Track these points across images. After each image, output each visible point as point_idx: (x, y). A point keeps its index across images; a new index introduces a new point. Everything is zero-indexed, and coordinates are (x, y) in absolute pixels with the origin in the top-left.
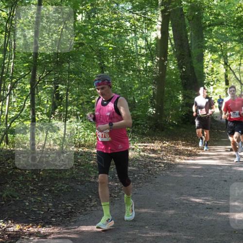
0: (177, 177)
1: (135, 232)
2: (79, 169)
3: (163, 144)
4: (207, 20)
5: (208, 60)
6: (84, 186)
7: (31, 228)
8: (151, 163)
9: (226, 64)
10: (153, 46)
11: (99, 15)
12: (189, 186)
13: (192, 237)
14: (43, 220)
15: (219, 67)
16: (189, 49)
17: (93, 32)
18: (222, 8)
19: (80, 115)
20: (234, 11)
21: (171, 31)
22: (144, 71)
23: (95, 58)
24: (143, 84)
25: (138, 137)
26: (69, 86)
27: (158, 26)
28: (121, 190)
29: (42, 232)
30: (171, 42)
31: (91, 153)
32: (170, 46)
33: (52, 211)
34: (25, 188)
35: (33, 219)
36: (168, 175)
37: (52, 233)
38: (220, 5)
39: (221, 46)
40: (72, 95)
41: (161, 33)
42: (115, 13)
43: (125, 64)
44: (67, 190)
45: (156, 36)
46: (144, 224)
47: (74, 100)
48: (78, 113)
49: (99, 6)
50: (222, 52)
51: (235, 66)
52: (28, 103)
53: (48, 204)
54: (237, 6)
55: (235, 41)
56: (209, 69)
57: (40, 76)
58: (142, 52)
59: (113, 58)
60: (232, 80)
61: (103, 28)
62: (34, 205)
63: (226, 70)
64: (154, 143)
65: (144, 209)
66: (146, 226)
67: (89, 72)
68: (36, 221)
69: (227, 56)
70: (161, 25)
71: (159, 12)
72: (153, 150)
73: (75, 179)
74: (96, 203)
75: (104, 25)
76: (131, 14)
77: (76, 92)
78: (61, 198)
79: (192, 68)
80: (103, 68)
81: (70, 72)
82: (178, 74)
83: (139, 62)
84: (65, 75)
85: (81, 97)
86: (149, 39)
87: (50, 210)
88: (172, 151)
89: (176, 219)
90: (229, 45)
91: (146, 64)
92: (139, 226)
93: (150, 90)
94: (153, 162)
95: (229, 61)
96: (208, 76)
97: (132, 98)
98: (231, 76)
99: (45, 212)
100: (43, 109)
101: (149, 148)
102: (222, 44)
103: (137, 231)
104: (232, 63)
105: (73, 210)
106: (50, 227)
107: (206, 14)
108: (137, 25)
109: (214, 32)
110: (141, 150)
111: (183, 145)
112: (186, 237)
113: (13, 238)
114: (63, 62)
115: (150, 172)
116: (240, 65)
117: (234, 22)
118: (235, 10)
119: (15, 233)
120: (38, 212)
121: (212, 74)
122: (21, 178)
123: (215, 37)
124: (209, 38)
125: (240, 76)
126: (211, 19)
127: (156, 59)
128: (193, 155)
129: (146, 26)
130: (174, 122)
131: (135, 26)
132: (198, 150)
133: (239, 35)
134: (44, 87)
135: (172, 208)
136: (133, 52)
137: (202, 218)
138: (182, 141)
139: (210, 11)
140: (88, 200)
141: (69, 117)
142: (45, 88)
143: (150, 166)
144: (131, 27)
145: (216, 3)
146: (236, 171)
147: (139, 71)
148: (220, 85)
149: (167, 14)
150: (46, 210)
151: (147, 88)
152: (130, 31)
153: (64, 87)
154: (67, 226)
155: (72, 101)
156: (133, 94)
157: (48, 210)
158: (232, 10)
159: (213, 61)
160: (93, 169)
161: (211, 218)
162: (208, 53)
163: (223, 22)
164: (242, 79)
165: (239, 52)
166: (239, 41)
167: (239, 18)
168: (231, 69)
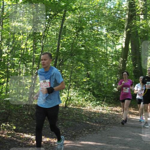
6: (80, 124)
7: (55, 141)
27: (123, 40)
41: (125, 44)
64: (116, 107)
72: (117, 111)
73: (75, 121)
78: (68, 129)
94: (117, 116)
101: (114, 109)
105: (76, 135)
108: (111, 39)
111: (134, 110)
113: (46, 144)
115: (116, 121)
127: (120, 59)
140: (83, 131)
143: (116, 118)
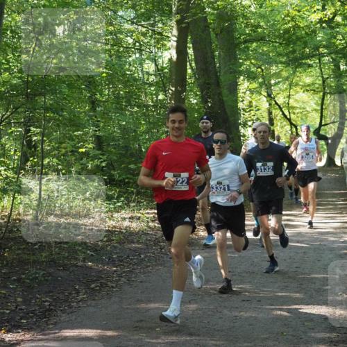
1: (140, 337)
2: (60, 248)
4: (241, 35)
5: (245, 91)
6: (68, 272)
9: (269, 95)
10: (166, 70)
13: (222, 342)
14: (8, 322)
15: (259, 100)
16: (216, 76)
18: (262, 16)
19: (61, 170)
20: (279, 21)
21: (191, 49)
22: (153, 106)
23: (83, 89)
24: (152, 126)
25: (145, 200)
26: (44, 129)
27: (172, 43)
28: (122, 277)
29: (7, 339)
30: (190, 65)
32: (189, 71)
33: (21, 309)
37: (22, 341)
38: (260, 13)
39: (262, 70)
40: (50, 142)
41: (177, 53)
42: (111, 24)
43: (126, 97)
44: (43, 279)
45: (170, 57)
46: (154, 325)
47: (54, 149)
48: (60, 167)
50: (263, 78)
51: (282, 98)
53: (16, 300)
54: (283, 14)
55: (281, 63)
56: (246, 102)
57: (3, 116)
58: (151, 80)
59: (109, 88)
60: (278, 118)
63: (270, 104)
65: (155, 303)
66: (157, 327)
69: (271, 85)
70: (176, 41)
71: (174, 23)
73: (55, 263)
76: (133, 26)
77: (56, 138)
78: (35, 290)
79: (222, 102)
80: (94, 104)
81: (47, 109)
82: (201, 110)
83: (146, 93)
84: (39, 114)
85: (64, 145)
86: (160, 61)
87: (19, 307)
89: (200, 317)
90: (274, 69)
91: (157, 97)
92: (146, 328)
93: (163, 134)
95: (273, 92)
96: (244, 112)
97: (137, 146)
98: (276, 113)
99: (12, 311)
100: (8, 162)
102: (263, 68)
103: (144, 335)
104: (278, 94)
105: (52, 307)
106: (19, 332)
107: (240, 24)
108: (142, 41)
109: (252, 51)
110: (149, 220)
112: (213, 342)
114: (35, 95)
115: (163, 250)
116: (289, 97)
117: (280, 36)
118: (281, 20)
120: (2, 311)
121: (250, 110)
123: (256, 59)
124: (245, 60)
125: (289, 113)
126: (247, 32)
127: (169, 89)
129: (155, 43)
131: (140, 43)
133: (287, 55)
134: (10, 131)
135: (194, 301)
136: (136, 80)
137: (237, 314)
139: (245, 22)
140: (74, 292)
141: (46, 174)
142: (12, 132)
144: (134, 44)
145: (254, 10)
147: (147, 106)
149: (183, 25)
150: (13, 308)
151: (158, 131)
152: (133, 50)
153: (39, 130)
154: (43, 330)
155: (51, 151)
156: (139, 140)
158: (277, 19)
159: (252, 92)
160: (80, 248)
161: (248, 314)
162: (244, 80)
163: (265, 37)
164: (293, 116)
165: (287, 79)
166: (287, 64)
167: (287, 31)
168: (276, 103)
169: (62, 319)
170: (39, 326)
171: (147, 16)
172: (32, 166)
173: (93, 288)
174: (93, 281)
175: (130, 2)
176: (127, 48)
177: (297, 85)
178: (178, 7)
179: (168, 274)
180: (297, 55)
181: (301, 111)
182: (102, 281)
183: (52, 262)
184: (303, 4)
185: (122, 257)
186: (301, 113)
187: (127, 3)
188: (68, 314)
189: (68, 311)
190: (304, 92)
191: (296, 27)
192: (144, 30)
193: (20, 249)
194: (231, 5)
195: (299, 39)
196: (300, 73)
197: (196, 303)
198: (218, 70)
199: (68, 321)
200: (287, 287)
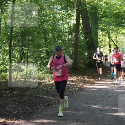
0: (85, 95)
1: (63, 123)
2: (34, 90)
3: (78, 77)
4: (99, 15)
5: (100, 35)
6: (37, 99)
7: (10, 121)
8: (71, 87)
9: (109, 37)
10: (72, 27)
11: (44, 12)
12: (91, 99)
14: (16, 117)
15: (106, 38)
16: (90, 29)
17: (41, 20)
18: (107, 8)
21: (81, 20)
22: (67, 40)
23: (42, 34)
24: (67, 47)
26: (29, 48)
27: (74, 17)
28: (56, 101)
29: (16, 123)
30: (81, 26)
31: (40, 82)
32: (80, 28)
33: (20, 112)
34: (7, 100)
35: (11, 116)
36: (80, 94)
37: (21, 123)
38: (106, 7)
39: (107, 28)
40: (31, 52)
41: (76, 21)
42: (52, 11)
43: (57, 37)
44: (28, 101)
45: (73, 23)
46: (68, 119)
47: (32, 55)
48: (34, 62)
49: (44, 7)
50: (107, 31)
51: (114, 38)
52: (8, 57)
53: (19, 109)
54: (115, 7)
55: (114, 25)
56: (101, 39)
57: (14, 43)
58: (66, 31)
59: (51, 34)
60: (112, 45)
61: (46, 18)
62: (11, 109)
63: (109, 40)
64: (73, 77)
65: (68, 111)
66: (69, 119)
67: (39, 41)
68: (12, 117)
69: (110, 33)
70: (76, 17)
71: (75, 10)
72: (72, 81)
73: (33, 96)
74: (43, 108)
75: (47, 17)
76: (60, 11)
77: (32, 51)
78: (25, 105)
79: (92, 39)
80: (46, 39)
81: (29, 41)
82: (85, 42)
83: (65, 36)
84: (27, 42)
85: (35, 54)
86: (70, 24)
87: (20, 111)
88: (82, 81)
89: (84, 116)
90: (111, 27)
91: (68, 37)
92: (65, 119)
93: (71, 50)
94: (72, 87)
95: (111, 36)
96: (100, 43)
98: (112, 43)
99: (17, 112)
100: (15, 60)
101: (70, 80)
102: (107, 27)
103: (64, 122)
104: (112, 36)
105: (31, 112)
106: (20, 120)
107: (99, 11)
108: (64, 17)
109: (103, 21)
111: (88, 78)
114: (25, 36)
115: (71, 92)
116: (116, 37)
117: (113, 15)
118: (114, 9)
119: (2, 123)
120: (13, 112)
121: (102, 42)
122: (4, 95)
123: (104, 23)
124: (101, 24)
125: (117, 43)
126: (102, 14)
128: (93, 84)
129: (68, 17)
130: (83, 66)
132: (96, 81)
133: (116, 22)
135: (83, 110)
136: (61, 31)
137: (98, 115)
138: (87, 76)
139: (101, 10)
140: (39, 106)
142: (17, 49)
143: (71, 89)
144: (60, 18)
145: (104, 6)
146: (115, 91)
147: (65, 40)
148: (106, 48)
149: (79, 11)
150: (18, 112)
151: (69, 49)
152: (60, 20)
153: (26, 48)
154: (28, 120)
155: (30, 56)
157: (19, 111)
158: (112, 9)
159: (103, 35)
160: (41, 91)
162: (100, 31)
163: (108, 16)
164: (118, 44)
165: (116, 31)
166: (116, 25)
167: (116, 14)
168: (112, 40)
169: (35, 116)
170: (27, 118)
171: (65, 8)
172: (24, 61)
173: (46, 105)
174: (46, 103)
175: (59, 3)
176: (58, 19)
177: (119, 33)
178: (77, 5)
179: (73, 101)
180: (120, 22)
181: (121, 42)
182: (49, 102)
183: (31, 96)
184: (122, 4)
185: (56, 94)
186: (121, 43)
187: (58, 3)
188: (37, 114)
189: (37, 113)
190: (122, 35)
191: (119, 12)
192: (64, 13)
193: (20, 91)
194: (96, 4)
195: (120, 16)
196: (121, 29)
197: (83, 111)
198: (91, 27)
199: (37, 117)
200: (116, 106)
